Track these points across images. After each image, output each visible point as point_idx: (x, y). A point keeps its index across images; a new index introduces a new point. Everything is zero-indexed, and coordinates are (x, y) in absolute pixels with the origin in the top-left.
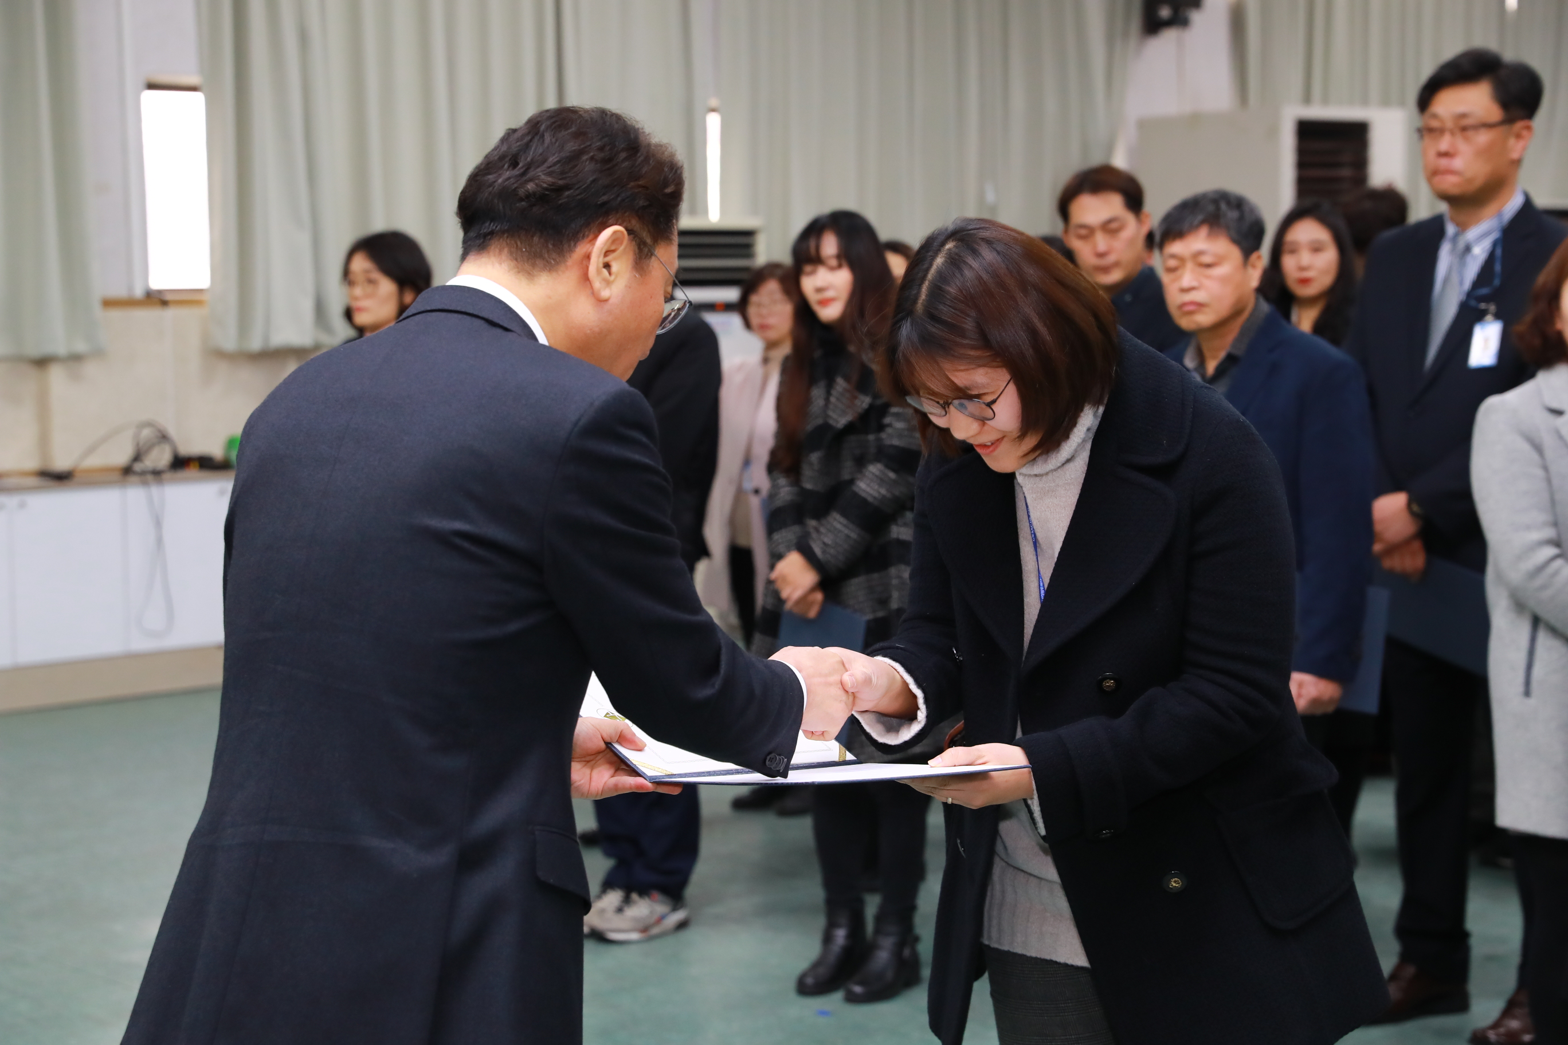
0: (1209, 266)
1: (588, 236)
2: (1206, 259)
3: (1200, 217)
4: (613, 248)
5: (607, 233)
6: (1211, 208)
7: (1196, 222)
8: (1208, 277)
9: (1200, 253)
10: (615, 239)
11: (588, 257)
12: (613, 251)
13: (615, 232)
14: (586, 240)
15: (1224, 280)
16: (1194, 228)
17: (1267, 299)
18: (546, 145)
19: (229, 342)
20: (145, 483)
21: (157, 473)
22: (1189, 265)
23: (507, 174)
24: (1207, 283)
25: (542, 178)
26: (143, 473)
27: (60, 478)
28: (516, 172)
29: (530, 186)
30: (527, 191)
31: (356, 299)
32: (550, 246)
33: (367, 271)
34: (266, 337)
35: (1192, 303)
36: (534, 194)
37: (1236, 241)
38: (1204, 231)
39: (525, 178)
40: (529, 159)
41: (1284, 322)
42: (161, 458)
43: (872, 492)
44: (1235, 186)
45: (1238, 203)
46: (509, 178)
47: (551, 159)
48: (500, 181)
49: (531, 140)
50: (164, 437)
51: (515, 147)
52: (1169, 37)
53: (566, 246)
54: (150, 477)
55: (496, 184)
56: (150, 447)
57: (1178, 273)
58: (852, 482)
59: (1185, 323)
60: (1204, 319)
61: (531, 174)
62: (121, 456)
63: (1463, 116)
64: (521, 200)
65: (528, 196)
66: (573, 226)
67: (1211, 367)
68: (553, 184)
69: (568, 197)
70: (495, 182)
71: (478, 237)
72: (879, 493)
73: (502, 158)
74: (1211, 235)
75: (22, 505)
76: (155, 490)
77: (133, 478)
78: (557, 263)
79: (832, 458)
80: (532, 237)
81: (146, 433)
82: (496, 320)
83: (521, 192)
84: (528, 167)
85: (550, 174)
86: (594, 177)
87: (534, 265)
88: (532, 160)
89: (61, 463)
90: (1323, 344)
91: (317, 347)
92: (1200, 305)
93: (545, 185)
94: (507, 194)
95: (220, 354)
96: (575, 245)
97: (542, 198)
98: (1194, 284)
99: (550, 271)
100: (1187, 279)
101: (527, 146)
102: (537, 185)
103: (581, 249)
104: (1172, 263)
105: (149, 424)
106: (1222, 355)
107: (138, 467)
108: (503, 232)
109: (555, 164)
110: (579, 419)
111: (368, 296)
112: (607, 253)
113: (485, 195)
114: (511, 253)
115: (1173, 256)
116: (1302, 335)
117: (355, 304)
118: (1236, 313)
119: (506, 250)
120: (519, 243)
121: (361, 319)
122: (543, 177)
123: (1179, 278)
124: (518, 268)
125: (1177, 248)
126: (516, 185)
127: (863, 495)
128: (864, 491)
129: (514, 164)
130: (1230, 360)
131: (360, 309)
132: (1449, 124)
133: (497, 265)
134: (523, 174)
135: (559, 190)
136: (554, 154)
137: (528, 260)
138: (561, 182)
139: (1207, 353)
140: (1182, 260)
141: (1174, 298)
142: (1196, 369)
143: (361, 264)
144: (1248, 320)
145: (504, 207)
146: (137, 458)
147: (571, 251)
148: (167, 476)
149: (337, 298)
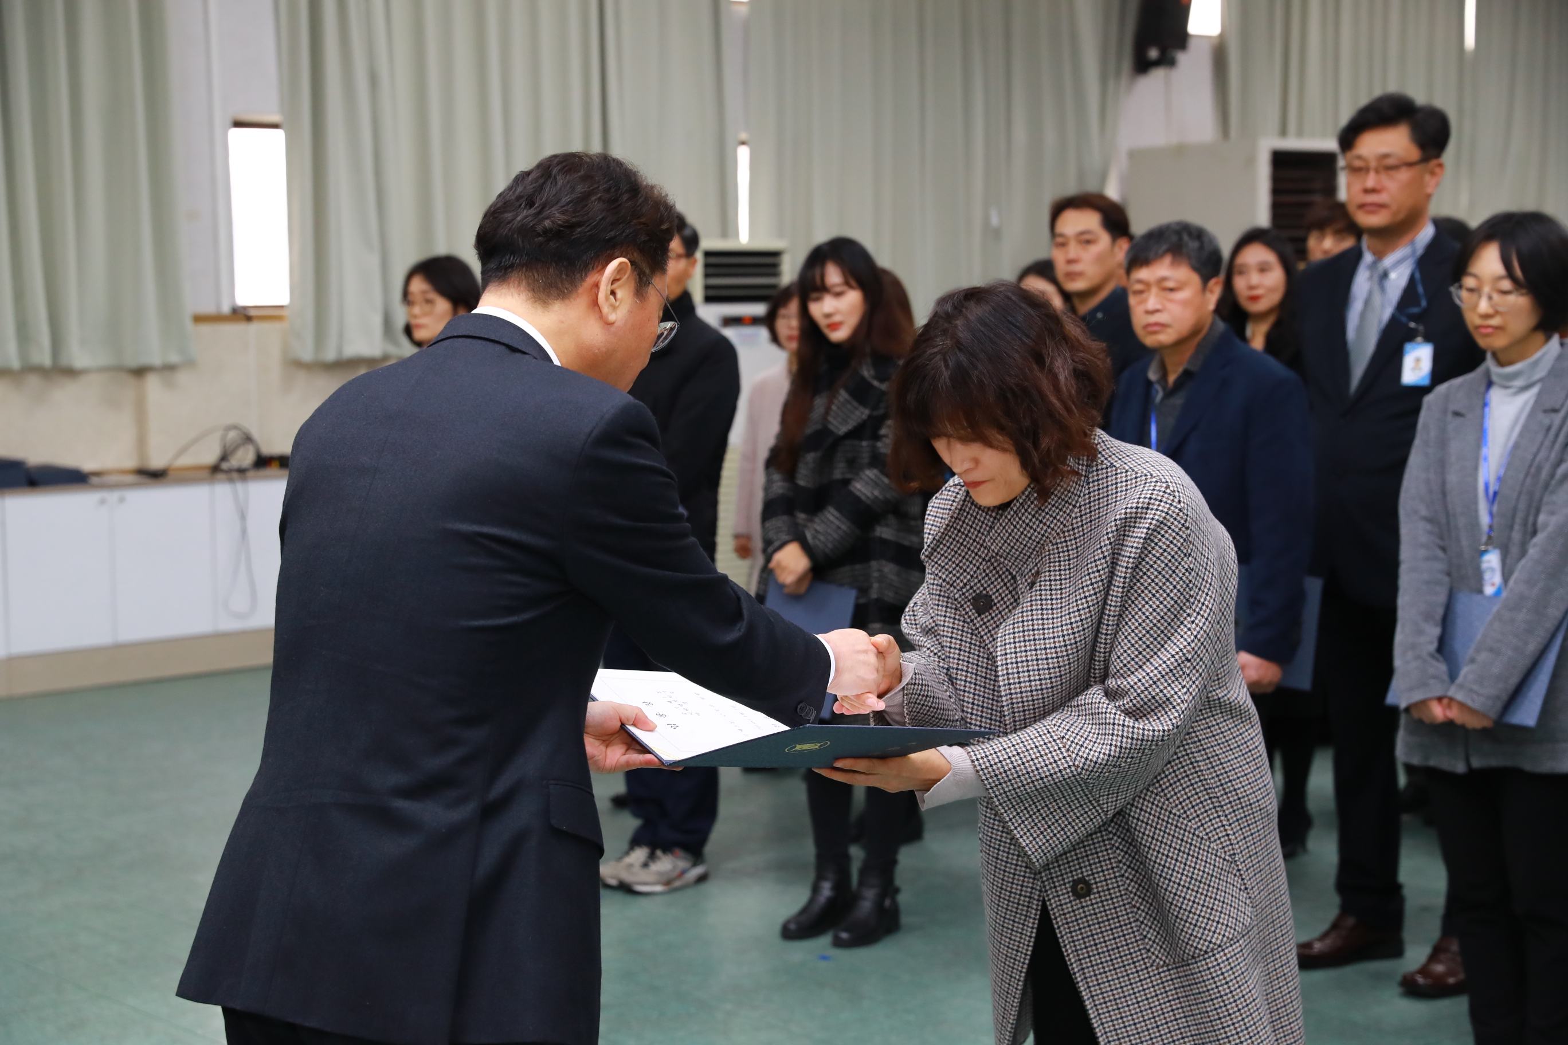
0: (1171, 290)
1: (597, 267)
2: (1170, 284)
3: (1164, 247)
4: (618, 277)
5: (614, 264)
6: (1174, 238)
7: (1161, 251)
8: (1171, 301)
9: (1164, 279)
10: (620, 269)
11: (597, 285)
12: (618, 280)
13: (621, 263)
14: (595, 271)
15: (1185, 303)
16: (1159, 257)
17: (1224, 319)
18: (559, 186)
19: (307, 355)
20: (231, 480)
21: (242, 471)
22: (1154, 290)
23: (525, 213)
24: (1170, 306)
25: (556, 216)
26: (229, 471)
27: (155, 476)
28: (532, 211)
29: (547, 223)
30: (545, 227)
31: (415, 317)
32: (564, 276)
33: (424, 292)
34: (340, 349)
35: (1156, 324)
36: (551, 230)
37: (1196, 269)
38: (1167, 260)
39: (541, 216)
40: (544, 199)
41: (1237, 341)
42: (245, 457)
43: (866, 492)
44: (1195, 218)
45: (1199, 234)
46: (526, 217)
47: (564, 199)
48: (519, 218)
49: (544, 183)
50: (248, 439)
51: (530, 189)
52: (1157, 76)
53: (578, 276)
54: (235, 475)
55: (516, 222)
56: (236, 448)
57: (1144, 296)
58: (847, 482)
59: (1149, 341)
60: (1165, 338)
61: (546, 213)
62: (210, 456)
63: (1386, 156)
64: (539, 235)
65: (546, 231)
66: (584, 258)
67: (1172, 378)
68: (567, 221)
69: (580, 233)
70: (513, 220)
71: (499, 268)
72: (873, 494)
73: (519, 198)
74: (1174, 263)
75: (122, 500)
76: (240, 486)
77: (220, 476)
78: (570, 292)
79: (827, 460)
80: (548, 268)
81: (232, 435)
82: (515, 345)
83: (539, 229)
84: (544, 207)
85: (563, 213)
86: (604, 214)
87: (549, 295)
88: (546, 200)
89: (156, 462)
90: (1272, 362)
91: (385, 357)
92: (1163, 326)
93: (560, 222)
94: (526, 231)
95: (298, 364)
96: (586, 275)
97: (557, 233)
98: (1159, 307)
99: (563, 299)
100: (1152, 301)
101: (541, 188)
102: (553, 222)
103: (590, 279)
104: (1138, 287)
105: (235, 427)
106: (1180, 370)
107: (225, 466)
108: (521, 265)
109: (568, 204)
110: (592, 431)
111: (425, 314)
112: (614, 281)
113: (504, 231)
114: (529, 284)
115: (1140, 281)
116: (1254, 352)
117: (414, 322)
118: (1195, 332)
119: (524, 282)
120: (536, 275)
121: (420, 334)
122: (558, 215)
123: (1144, 301)
124: (534, 298)
125: (1143, 274)
126: (533, 222)
127: (858, 493)
128: (859, 490)
129: (531, 204)
130: (1187, 375)
131: (419, 326)
132: (1373, 164)
133: (516, 295)
134: (540, 213)
135: (572, 226)
136: (566, 195)
137: (544, 290)
138: (574, 220)
139: (1170, 368)
140: (1147, 285)
141: (1139, 318)
142: (1159, 382)
143: (418, 285)
144: (1204, 339)
145: (523, 242)
146: (224, 458)
147: (583, 280)
148: (251, 473)
149: (401, 315)
